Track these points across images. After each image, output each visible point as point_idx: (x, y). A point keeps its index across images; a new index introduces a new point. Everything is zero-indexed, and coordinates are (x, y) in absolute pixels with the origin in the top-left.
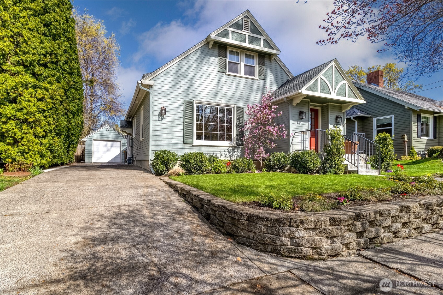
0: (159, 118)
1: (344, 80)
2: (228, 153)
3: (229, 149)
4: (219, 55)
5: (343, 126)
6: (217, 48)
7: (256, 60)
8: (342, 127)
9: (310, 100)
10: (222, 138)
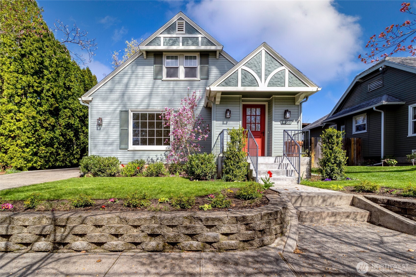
0: (97, 128)
1: (283, 65)
2: (164, 157)
3: (166, 153)
4: (155, 63)
5: (298, 122)
6: (153, 57)
7: (198, 61)
8: (296, 123)
9: (241, 96)
10: (159, 143)
